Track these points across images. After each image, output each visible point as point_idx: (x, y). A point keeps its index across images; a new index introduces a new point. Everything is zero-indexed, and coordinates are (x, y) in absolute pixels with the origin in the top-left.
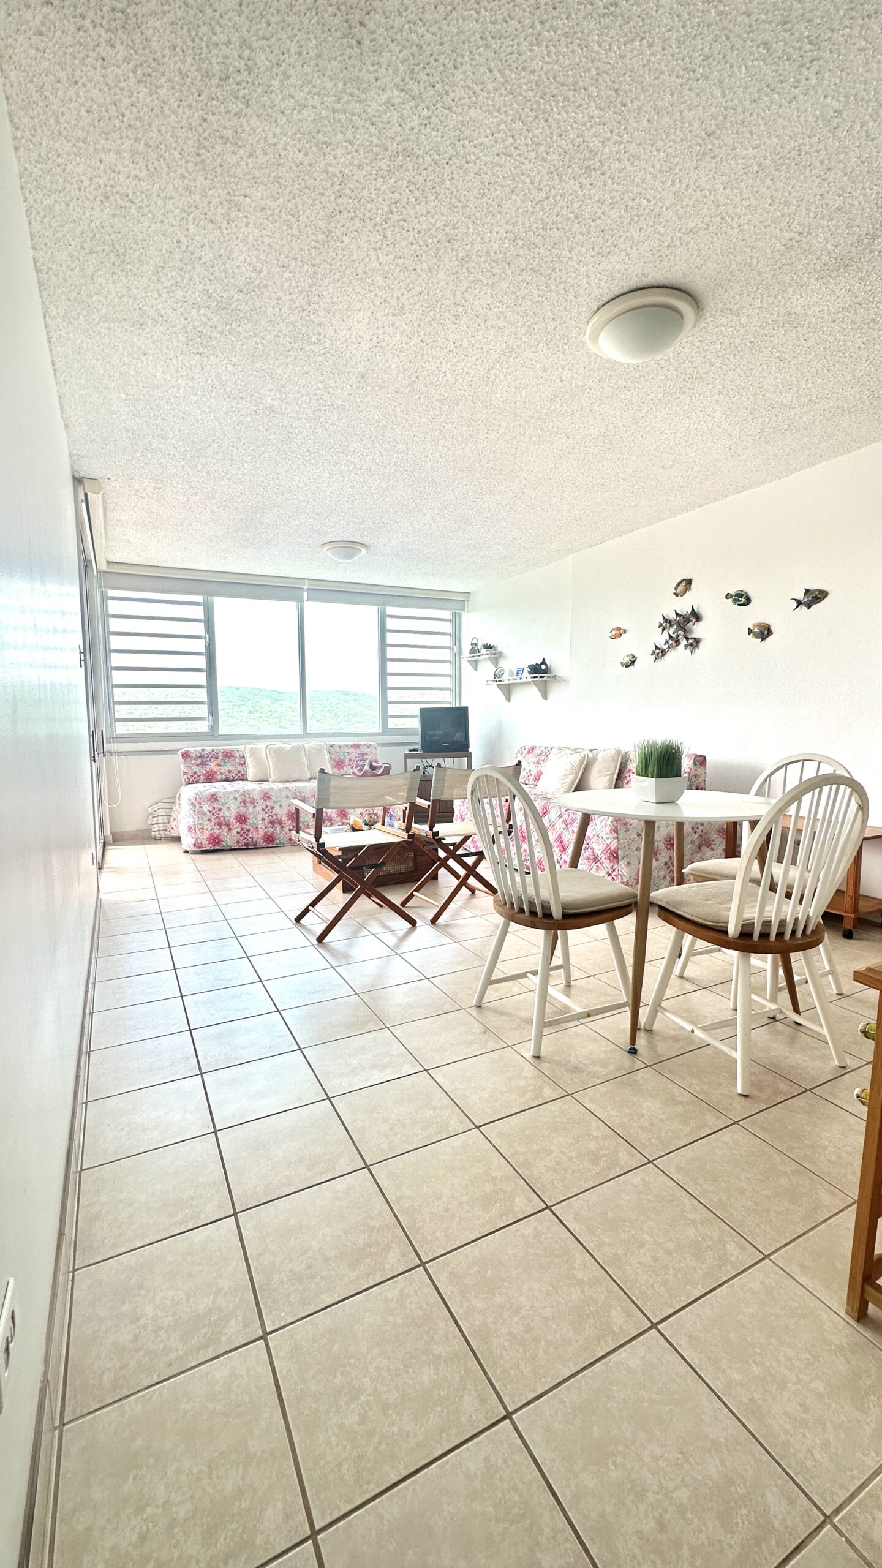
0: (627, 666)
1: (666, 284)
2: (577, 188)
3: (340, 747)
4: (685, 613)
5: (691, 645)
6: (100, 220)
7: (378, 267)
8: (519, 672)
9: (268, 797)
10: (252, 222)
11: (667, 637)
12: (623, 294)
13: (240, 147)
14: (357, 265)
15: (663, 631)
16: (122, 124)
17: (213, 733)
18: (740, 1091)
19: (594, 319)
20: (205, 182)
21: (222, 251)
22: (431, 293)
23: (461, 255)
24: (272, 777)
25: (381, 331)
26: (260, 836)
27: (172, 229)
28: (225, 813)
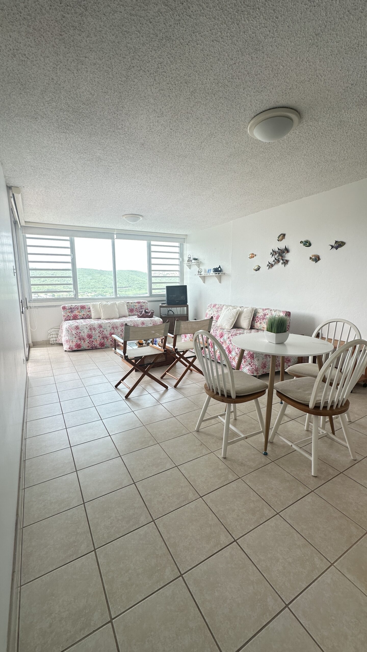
0: (256, 271)
1: (287, 106)
2: (250, 59)
3: (132, 303)
4: (282, 249)
5: (284, 263)
6: (12, 67)
7: (151, 94)
8: (209, 271)
9: (101, 327)
10: (89, 70)
11: (274, 259)
12: (266, 110)
13: (83, 32)
14: (141, 93)
15: (272, 256)
16: (20, 18)
17: (76, 298)
18: (313, 474)
19: (252, 122)
20: (65, 49)
21: (74, 84)
22: (176, 107)
23: (191, 90)
24: (102, 317)
25: (152, 124)
26: (98, 343)
27: (49, 72)
28: (82, 334)
